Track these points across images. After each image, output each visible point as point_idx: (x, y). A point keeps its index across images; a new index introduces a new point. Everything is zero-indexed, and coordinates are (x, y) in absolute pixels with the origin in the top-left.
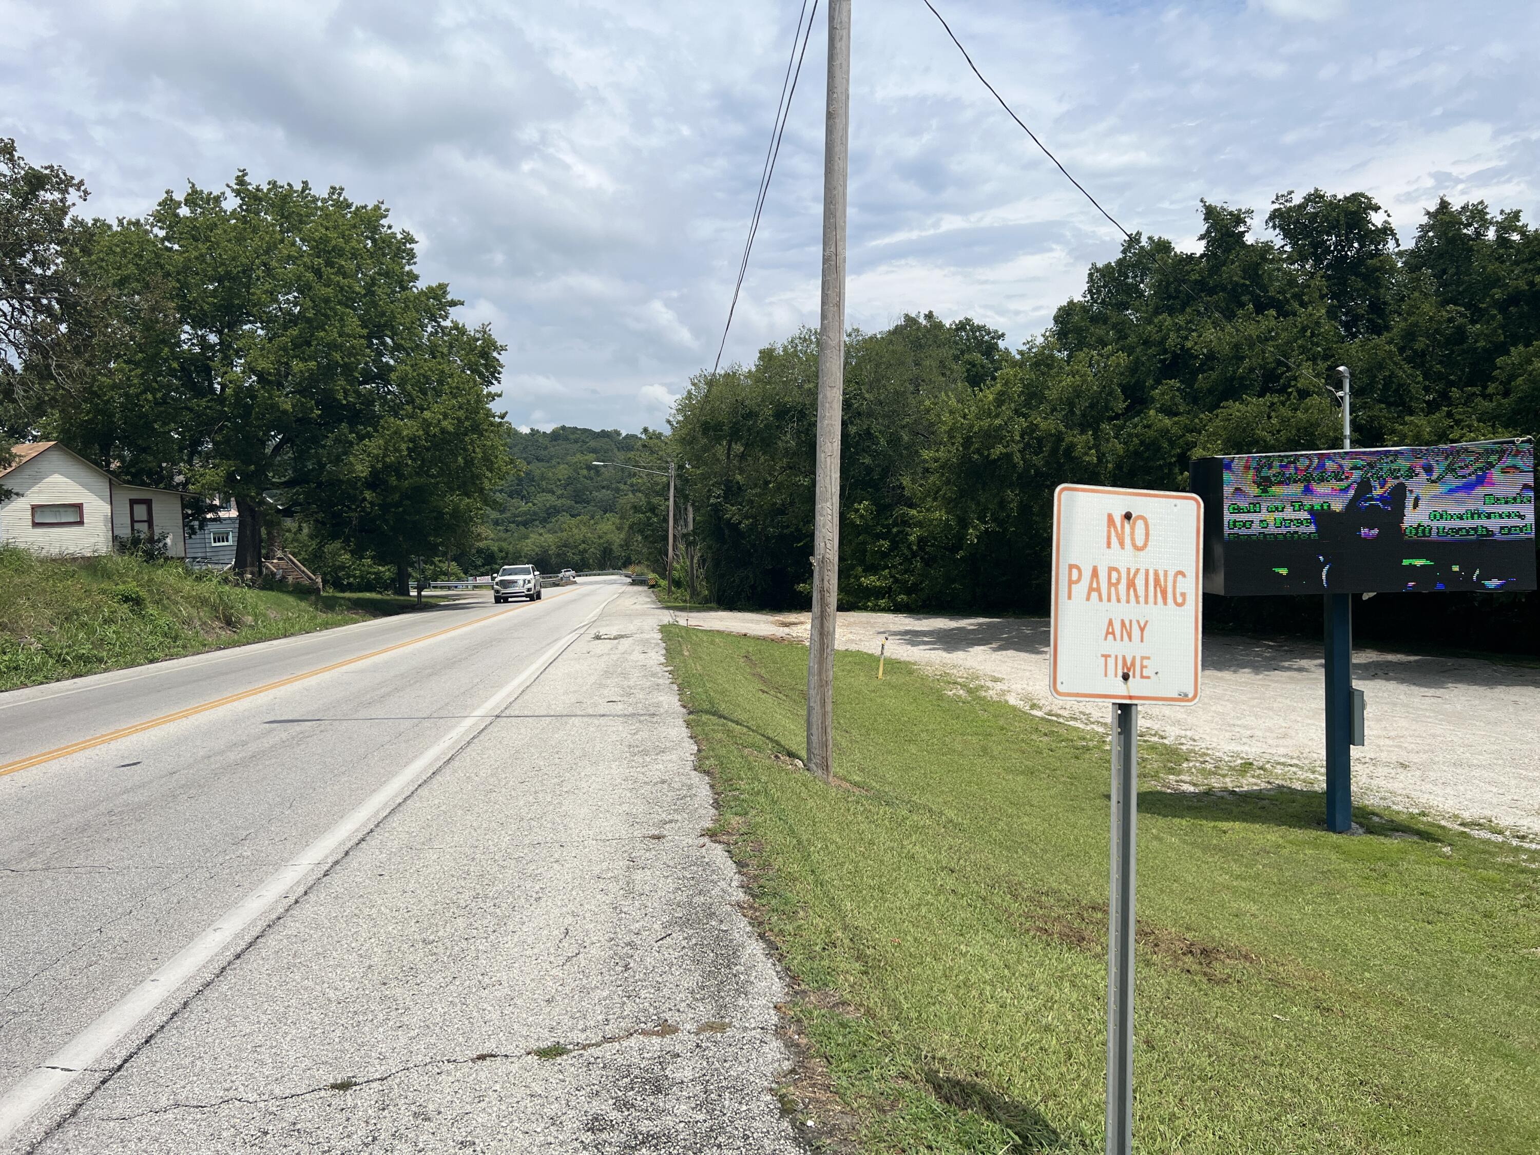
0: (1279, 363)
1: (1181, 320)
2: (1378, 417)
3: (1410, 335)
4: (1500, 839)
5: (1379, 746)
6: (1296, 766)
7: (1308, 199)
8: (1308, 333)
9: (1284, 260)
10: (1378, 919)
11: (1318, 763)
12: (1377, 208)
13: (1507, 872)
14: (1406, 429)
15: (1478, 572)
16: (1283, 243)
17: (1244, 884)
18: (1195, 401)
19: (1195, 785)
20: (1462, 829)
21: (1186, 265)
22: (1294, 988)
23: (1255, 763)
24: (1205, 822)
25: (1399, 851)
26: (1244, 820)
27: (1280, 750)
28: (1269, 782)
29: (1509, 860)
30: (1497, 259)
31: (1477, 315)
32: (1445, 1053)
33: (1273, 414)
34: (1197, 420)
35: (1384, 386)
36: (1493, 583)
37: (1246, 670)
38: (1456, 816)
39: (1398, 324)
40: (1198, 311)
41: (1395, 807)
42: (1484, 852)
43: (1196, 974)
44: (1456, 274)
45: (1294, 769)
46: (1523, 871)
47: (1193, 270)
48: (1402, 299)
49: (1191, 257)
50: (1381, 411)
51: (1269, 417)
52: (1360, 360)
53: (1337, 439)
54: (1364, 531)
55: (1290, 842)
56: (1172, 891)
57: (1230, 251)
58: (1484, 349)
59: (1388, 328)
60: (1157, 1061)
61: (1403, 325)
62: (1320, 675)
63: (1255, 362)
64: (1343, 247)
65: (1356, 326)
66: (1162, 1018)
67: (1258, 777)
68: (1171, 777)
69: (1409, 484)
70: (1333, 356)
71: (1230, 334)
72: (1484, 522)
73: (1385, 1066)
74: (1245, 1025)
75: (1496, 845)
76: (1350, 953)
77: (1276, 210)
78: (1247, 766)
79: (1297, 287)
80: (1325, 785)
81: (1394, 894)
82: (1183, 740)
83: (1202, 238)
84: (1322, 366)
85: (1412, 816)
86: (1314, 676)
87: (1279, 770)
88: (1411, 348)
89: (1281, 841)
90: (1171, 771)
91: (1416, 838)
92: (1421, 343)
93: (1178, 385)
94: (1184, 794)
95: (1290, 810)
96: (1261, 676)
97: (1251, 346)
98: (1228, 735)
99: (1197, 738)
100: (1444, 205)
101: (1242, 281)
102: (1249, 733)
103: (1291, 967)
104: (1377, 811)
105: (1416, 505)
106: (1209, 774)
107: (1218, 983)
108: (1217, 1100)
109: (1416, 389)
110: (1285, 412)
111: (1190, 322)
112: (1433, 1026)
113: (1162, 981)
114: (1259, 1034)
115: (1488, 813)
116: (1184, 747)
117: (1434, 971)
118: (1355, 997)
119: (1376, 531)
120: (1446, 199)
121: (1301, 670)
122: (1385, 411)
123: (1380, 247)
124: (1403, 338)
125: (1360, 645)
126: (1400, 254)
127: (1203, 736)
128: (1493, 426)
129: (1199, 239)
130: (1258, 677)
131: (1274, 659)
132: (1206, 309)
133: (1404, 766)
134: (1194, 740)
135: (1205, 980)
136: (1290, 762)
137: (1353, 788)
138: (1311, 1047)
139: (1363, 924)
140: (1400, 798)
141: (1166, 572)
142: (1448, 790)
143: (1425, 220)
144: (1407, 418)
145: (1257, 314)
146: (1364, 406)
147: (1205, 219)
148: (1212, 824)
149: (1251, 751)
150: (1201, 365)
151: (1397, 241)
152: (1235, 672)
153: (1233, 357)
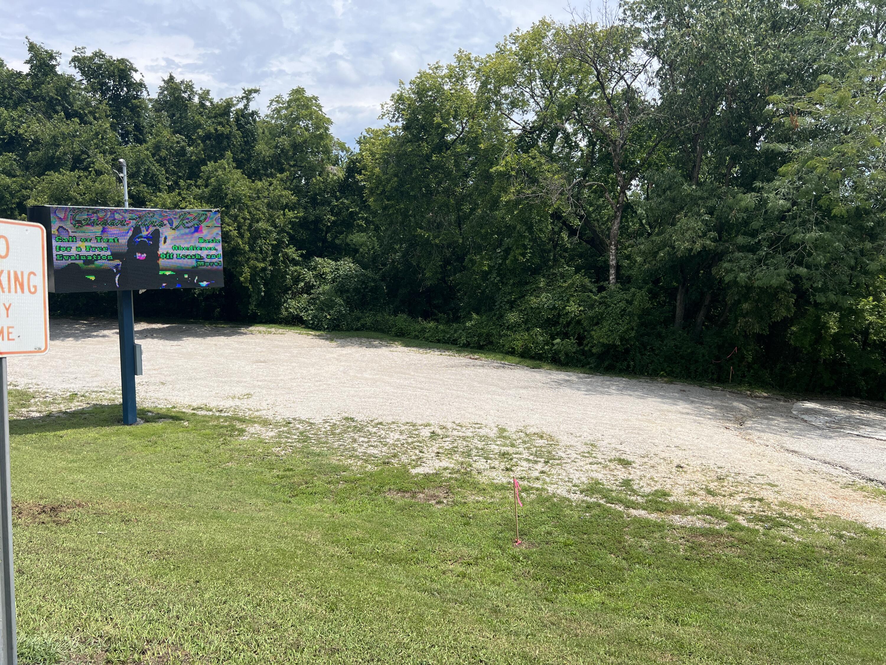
0: (83, 152)
1: (14, 114)
2: (143, 191)
3: (157, 147)
4: (211, 413)
5: (149, 375)
6: (104, 391)
7: (96, 54)
8: (100, 137)
9: (83, 89)
10: (153, 466)
11: (116, 389)
12: (136, 71)
13: (214, 429)
14: (158, 200)
15: (197, 278)
16: (81, 78)
17: (75, 465)
18: (27, 168)
19: (40, 412)
20: (193, 412)
21: (17, 78)
22: (109, 514)
23: (79, 393)
24: (48, 433)
25: (162, 428)
26: (74, 428)
27: (94, 384)
28: (88, 403)
29: (215, 423)
30: (200, 114)
31: (191, 142)
32: (189, 525)
33: (80, 183)
34: (29, 182)
35: (145, 174)
36: (204, 284)
37: (70, 339)
38: (190, 406)
39: (151, 140)
40: (27, 111)
41: (159, 406)
42: (204, 421)
43: (49, 523)
44: (180, 117)
45: (103, 394)
46: (222, 427)
47: (21, 83)
48: (152, 126)
49: (19, 74)
50: (143, 188)
51: (78, 185)
52: (131, 157)
53: (119, 201)
54: (138, 255)
55: (103, 435)
56: (28, 479)
57: (47, 75)
58: (196, 161)
59: (145, 142)
60: (27, 580)
61: (153, 140)
62: (117, 338)
63: (68, 149)
64: (118, 89)
65: (128, 137)
66: (28, 554)
67: (81, 401)
68: (23, 410)
69: (161, 230)
70: (115, 153)
71: (50, 129)
72: (199, 252)
73: (160, 540)
74: (81, 543)
75: (209, 417)
76: (139, 488)
77: (75, 57)
78: (74, 395)
79: (91, 107)
80: (121, 400)
81: (161, 452)
82: (30, 386)
83: (27, 62)
84: (109, 157)
85: (168, 409)
86: (112, 339)
87: (94, 395)
88: (159, 155)
89: (97, 436)
90: (23, 406)
91: (171, 420)
92: (164, 153)
93: (15, 157)
94: (33, 419)
95: (102, 417)
96: (80, 342)
97: (64, 139)
98: (60, 379)
99: (39, 383)
100: (171, 78)
101: (56, 97)
102: (74, 376)
103: (106, 504)
104: (150, 409)
105: (165, 242)
106: (49, 404)
107: (62, 525)
108: (67, 589)
109: (162, 178)
110: (88, 182)
111: (21, 116)
112: (183, 513)
113: (26, 533)
114: (90, 545)
115: (205, 402)
116: (31, 390)
117: (182, 486)
118: (143, 510)
119: (145, 255)
120: (173, 74)
121: (104, 336)
122: (146, 188)
123: (139, 93)
124: (154, 148)
125: (138, 320)
126: (150, 100)
127: (45, 382)
128: (201, 202)
129: (25, 63)
130: (78, 342)
131: (87, 331)
132: (32, 110)
133: (163, 384)
134: (38, 385)
135: (54, 525)
136: (100, 390)
137: (137, 399)
138: (119, 544)
139: (145, 471)
140: (162, 401)
141: (22, 273)
142: (186, 393)
143: (162, 84)
144: (158, 194)
145: (67, 119)
146: (134, 184)
147: (29, 50)
148: (53, 433)
149: (76, 387)
150: (31, 146)
151: (148, 93)
152: (63, 340)
153: (52, 145)
